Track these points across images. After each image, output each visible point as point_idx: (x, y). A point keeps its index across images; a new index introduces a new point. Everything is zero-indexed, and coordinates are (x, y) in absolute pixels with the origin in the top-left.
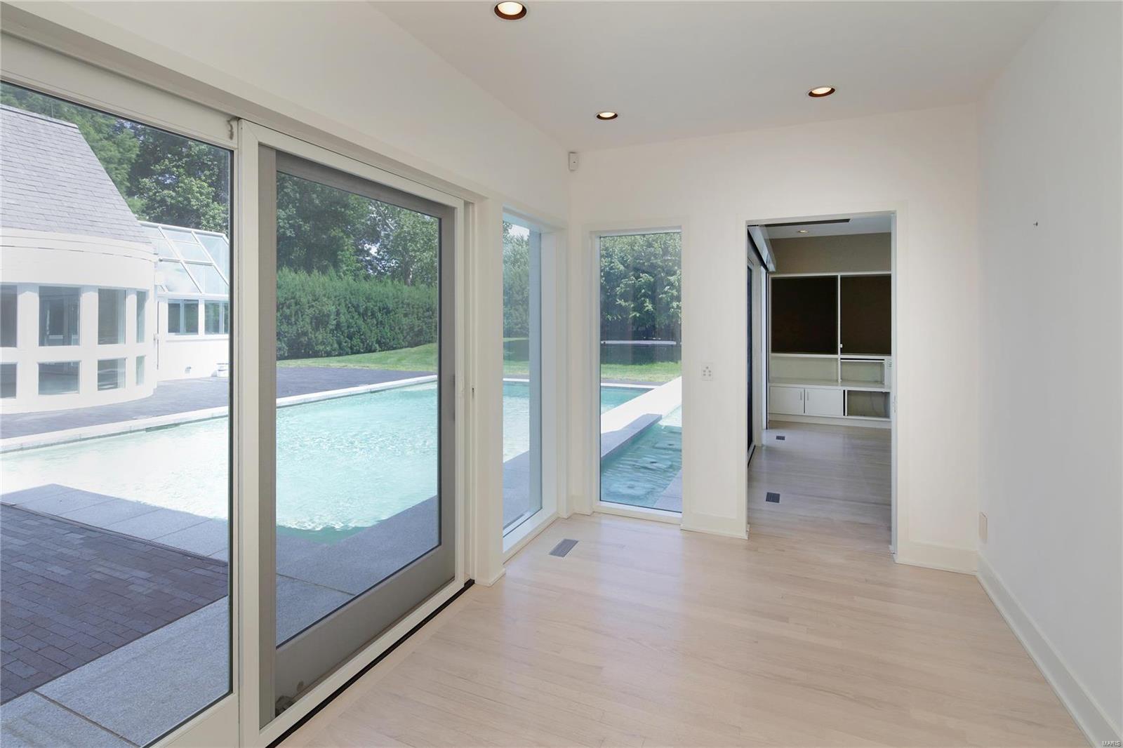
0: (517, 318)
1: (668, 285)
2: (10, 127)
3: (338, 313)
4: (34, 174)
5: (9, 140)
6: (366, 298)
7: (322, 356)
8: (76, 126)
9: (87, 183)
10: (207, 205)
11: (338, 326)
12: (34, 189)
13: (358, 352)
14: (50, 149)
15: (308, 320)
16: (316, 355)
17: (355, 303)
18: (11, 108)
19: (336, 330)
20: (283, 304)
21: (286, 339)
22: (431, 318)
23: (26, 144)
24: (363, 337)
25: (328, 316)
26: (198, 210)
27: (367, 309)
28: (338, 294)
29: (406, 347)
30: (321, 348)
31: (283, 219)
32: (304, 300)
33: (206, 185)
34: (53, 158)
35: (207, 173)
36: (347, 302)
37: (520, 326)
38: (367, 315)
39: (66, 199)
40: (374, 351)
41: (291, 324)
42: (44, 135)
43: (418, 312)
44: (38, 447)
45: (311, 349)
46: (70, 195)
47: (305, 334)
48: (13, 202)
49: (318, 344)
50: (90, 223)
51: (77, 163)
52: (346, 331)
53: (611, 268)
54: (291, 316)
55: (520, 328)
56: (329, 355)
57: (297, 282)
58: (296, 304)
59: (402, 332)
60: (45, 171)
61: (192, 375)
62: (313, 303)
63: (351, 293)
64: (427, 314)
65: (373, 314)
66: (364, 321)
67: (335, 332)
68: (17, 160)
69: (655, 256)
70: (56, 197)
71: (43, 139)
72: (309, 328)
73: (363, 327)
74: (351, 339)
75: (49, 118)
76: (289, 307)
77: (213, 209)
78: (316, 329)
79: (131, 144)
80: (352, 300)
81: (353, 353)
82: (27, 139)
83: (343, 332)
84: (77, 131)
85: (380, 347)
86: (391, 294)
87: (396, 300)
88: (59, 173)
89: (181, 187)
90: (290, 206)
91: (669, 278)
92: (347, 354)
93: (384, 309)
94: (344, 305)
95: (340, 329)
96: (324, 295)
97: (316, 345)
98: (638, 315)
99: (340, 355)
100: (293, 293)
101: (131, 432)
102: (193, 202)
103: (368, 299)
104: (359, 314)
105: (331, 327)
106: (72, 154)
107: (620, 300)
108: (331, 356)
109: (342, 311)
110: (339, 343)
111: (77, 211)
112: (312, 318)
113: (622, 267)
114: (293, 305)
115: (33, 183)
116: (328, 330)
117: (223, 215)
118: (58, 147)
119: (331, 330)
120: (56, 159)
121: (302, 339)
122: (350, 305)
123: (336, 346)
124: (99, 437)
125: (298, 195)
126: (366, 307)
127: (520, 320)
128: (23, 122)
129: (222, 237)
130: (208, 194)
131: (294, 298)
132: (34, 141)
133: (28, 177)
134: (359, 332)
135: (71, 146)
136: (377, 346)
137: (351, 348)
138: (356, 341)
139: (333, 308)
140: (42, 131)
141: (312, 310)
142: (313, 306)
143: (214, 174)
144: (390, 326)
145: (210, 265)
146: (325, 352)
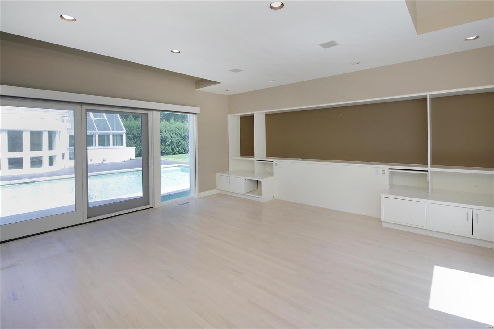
3: (171, 137)
19: (171, 144)
24: (183, 147)
28: (172, 129)
38: (185, 137)
49: (162, 150)
52: (175, 145)
56: (168, 154)
61: (93, 162)
67: (170, 145)
74: (178, 148)
81: (179, 154)
83: (174, 145)
92: (177, 154)
94: (175, 134)
95: (173, 144)
99: (173, 154)
101: (11, 184)
104: (182, 137)
110: (173, 150)
116: (167, 144)
122: (178, 134)
137: (178, 152)
139: (168, 136)
145: (105, 120)
146: (166, 153)
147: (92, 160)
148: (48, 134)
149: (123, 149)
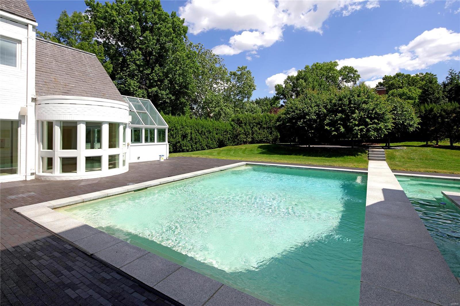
0: (264, 135)
1: (352, 119)
2: (72, 55)
3: (191, 133)
4: (81, 74)
5: (71, 60)
6: (202, 126)
7: (185, 152)
8: (95, 55)
9: (100, 78)
10: (136, 90)
11: (191, 139)
12: (81, 80)
13: (199, 150)
14: (86, 64)
15: (180, 136)
16: (183, 151)
17: (198, 129)
18: (72, 48)
20: (171, 130)
21: (172, 144)
22: (226, 135)
23: (78, 62)
24: (201, 143)
25: (188, 134)
26: (133, 92)
27: (202, 132)
28: (191, 125)
29: (217, 148)
30: (185, 148)
31: (165, 95)
32: (179, 128)
33: (136, 82)
34: (87, 68)
35: (136, 77)
36: (195, 128)
37: (266, 138)
38: (202, 134)
39: (93, 84)
40: (205, 149)
41: (173, 138)
42: (84, 59)
43: (221, 133)
44: (90, 201)
45: (181, 149)
46: (95, 83)
47: (179, 142)
48: (74, 86)
50: (103, 95)
51: (96, 70)
53: (320, 111)
54: (174, 134)
55: (266, 140)
56: (188, 151)
57: (175, 120)
58: (176, 129)
59: (215, 141)
60: (85, 73)
61: (141, 160)
62: (182, 129)
63: (196, 124)
64: (225, 133)
65: (204, 134)
66: (201, 136)
68: (75, 69)
69: (344, 105)
70: (89, 84)
71: (84, 60)
72: (180, 140)
73: (201, 140)
74: (196, 144)
75: (85, 52)
76: (173, 131)
77: (139, 92)
78: (183, 140)
79: (110, 66)
80: (197, 127)
81: (197, 150)
82: (78, 60)
83: (193, 141)
84: (96, 57)
85: (207, 148)
86: (211, 125)
87: (213, 127)
88: (90, 74)
89: (127, 84)
90: (167, 90)
91: (353, 115)
93: (208, 131)
94: (193, 130)
96: (186, 126)
97: (183, 147)
98: (336, 134)
99: (192, 151)
100: (174, 125)
101: (128, 192)
102: (132, 89)
103: (203, 127)
104: (199, 133)
105: (188, 139)
106: (95, 66)
107: (327, 126)
108: (189, 152)
109: (193, 132)
110: (192, 146)
111: (98, 89)
112: (181, 135)
113: (325, 111)
114: (175, 130)
115: (81, 78)
117: (142, 94)
118: (89, 63)
119: (189, 140)
120: (89, 68)
121: (178, 144)
122: (196, 130)
123: (190, 147)
124: (115, 195)
125: (170, 85)
126: (202, 131)
127: (265, 136)
128: (76, 53)
129: (149, 101)
130: (137, 86)
131: (175, 127)
132: (80, 61)
133: (78, 75)
134: (199, 141)
135: (94, 63)
136: (206, 147)
137: (196, 148)
138: (198, 145)
139: (190, 131)
140: (83, 57)
141: (181, 132)
142: (182, 130)
143: (138, 78)
144: (211, 139)
145: (146, 113)
146: (187, 150)
147: (139, 157)
148: (108, 125)
149: (166, 145)
